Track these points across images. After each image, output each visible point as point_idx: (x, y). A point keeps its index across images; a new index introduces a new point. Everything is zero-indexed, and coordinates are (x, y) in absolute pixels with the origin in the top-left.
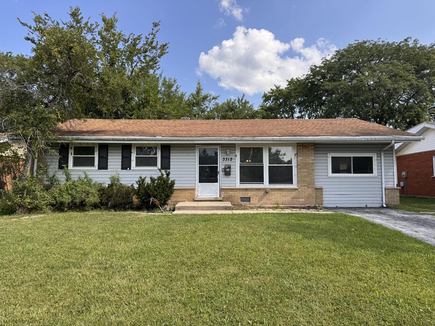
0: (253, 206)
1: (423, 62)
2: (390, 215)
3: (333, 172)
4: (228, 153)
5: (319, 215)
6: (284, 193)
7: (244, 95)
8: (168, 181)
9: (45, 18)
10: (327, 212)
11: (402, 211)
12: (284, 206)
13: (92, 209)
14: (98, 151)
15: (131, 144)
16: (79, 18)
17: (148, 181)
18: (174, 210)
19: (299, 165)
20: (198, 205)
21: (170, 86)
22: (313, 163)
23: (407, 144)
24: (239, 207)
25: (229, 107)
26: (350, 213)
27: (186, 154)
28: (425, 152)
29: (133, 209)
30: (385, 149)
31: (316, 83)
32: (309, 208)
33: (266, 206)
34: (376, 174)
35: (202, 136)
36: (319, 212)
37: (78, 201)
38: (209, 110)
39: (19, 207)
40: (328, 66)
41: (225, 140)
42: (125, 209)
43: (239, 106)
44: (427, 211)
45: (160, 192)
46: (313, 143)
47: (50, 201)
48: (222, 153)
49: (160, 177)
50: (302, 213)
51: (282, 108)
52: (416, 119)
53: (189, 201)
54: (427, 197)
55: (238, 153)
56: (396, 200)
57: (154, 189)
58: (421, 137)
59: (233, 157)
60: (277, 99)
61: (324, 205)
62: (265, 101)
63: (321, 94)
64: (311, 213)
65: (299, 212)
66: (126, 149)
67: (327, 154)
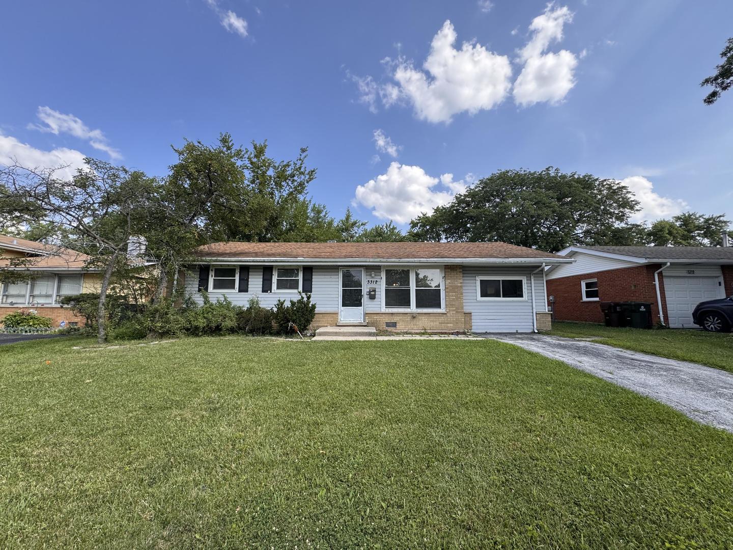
0: (399, 331)
1: (566, 189)
2: (545, 342)
3: (482, 296)
4: (373, 275)
5: (470, 342)
6: (432, 318)
7: (391, 221)
8: (308, 304)
9: (198, 146)
10: (478, 339)
11: (555, 336)
12: (431, 331)
13: (229, 334)
14: (238, 273)
15: (273, 265)
16: (230, 145)
17: (287, 304)
18: (314, 336)
19: (447, 288)
20: (340, 331)
21: (319, 212)
22: (461, 287)
23: (555, 267)
24: (385, 333)
25: (377, 232)
26: (501, 339)
27: (329, 277)
28: (573, 276)
29: (271, 334)
30: (535, 272)
31: (460, 211)
32: (458, 333)
33: (413, 331)
34: (526, 298)
35: (346, 257)
36: (469, 338)
37: (213, 325)
38: (357, 235)
39: (150, 331)
40: (472, 194)
41: (369, 262)
42: (264, 334)
43: (387, 232)
44: (583, 338)
45: (299, 317)
46: (461, 265)
47: (184, 325)
48: (366, 275)
49: (300, 300)
50: (451, 339)
51: (428, 234)
52: (559, 244)
53: (331, 325)
54: (577, 322)
55: (383, 275)
56: (548, 324)
57: (293, 313)
58: (573, 259)
59: (378, 280)
60: (424, 226)
61: (473, 331)
62: (413, 227)
63: (466, 221)
64: (460, 340)
65: (448, 338)
66: (267, 271)
67: (476, 277)
